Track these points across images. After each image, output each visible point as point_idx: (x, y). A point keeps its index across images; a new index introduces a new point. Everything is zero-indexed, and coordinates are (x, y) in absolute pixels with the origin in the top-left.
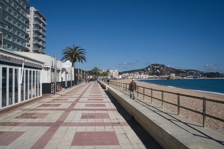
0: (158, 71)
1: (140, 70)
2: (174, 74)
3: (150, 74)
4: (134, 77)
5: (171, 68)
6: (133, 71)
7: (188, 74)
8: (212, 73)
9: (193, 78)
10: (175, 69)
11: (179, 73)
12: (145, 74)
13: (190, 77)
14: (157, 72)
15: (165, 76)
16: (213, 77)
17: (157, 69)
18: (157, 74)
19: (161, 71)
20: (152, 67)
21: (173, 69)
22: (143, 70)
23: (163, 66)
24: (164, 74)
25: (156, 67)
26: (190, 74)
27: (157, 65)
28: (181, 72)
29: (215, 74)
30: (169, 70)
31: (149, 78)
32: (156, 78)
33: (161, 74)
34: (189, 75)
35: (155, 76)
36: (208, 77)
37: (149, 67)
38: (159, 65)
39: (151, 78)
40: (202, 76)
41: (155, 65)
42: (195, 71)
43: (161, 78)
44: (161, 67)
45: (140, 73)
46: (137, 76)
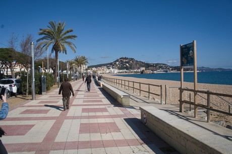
0: (127, 65)
1: (108, 64)
2: (144, 68)
3: (119, 69)
4: (104, 72)
5: (140, 62)
6: (100, 66)
9: (164, 71)
10: (144, 63)
11: (149, 67)
12: (113, 68)
13: (160, 71)
15: (135, 71)
17: (126, 62)
18: (127, 68)
19: (131, 65)
20: (121, 61)
21: (143, 63)
22: (111, 64)
23: (132, 59)
24: (134, 69)
25: (124, 61)
26: (161, 67)
27: (126, 58)
28: (151, 66)
30: (138, 64)
31: (119, 72)
32: (126, 72)
33: (131, 68)
34: (159, 69)
35: (125, 70)
36: (178, 71)
37: (117, 61)
38: (128, 58)
39: (121, 72)
40: (172, 70)
41: (124, 59)
42: (163, 64)
43: (131, 72)
44: (130, 60)
45: (107, 67)
46: (108, 71)
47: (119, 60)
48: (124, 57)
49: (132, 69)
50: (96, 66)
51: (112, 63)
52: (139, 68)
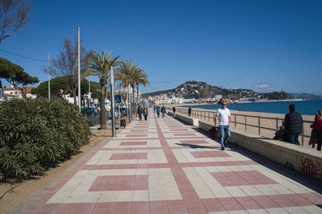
0: (197, 91)
1: (168, 91)
2: (221, 96)
3: (185, 97)
4: (164, 102)
5: (215, 87)
6: (158, 93)
8: (275, 93)
9: (250, 100)
10: (221, 89)
11: (227, 94)
12: (176, 96)
13: (244, 100)
14: (195, 93)
15: (208, 100)
16: (277, 99)
17: (195, 88)
18: (196, 96)
19: (202, 92)
20: (187, 86)
21: (218, 89)
22: (173, 91)
23: (203, 84)
24: (206, 97)
25: (192, 86)
26: (244, 94)
27: (194, 83)
28: (231, 93)
29: (280, 94)
31: (186, 103)
32: (195, 102)
33: (202, 96)
34: (242, 97)
35: (194, 99)
36: (270, 99)
37: (182, 86)
38: (197, 83)
39: (188, 103)
40: (261, 98)
41: (191, 83)
42: (248, 90)
43: (203, 102)
44: (201, 85)
45: (168, 95)
46: (170, 101)
48: (192, 81)
50: (153, 95)
52: (213, 97)
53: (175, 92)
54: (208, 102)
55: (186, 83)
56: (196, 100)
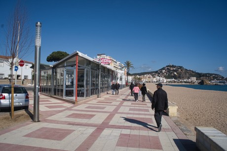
0: (175, 73)
2: (195, 78)
3: (166, 77)
4: (150, 80)
5: (190, 71)
6: (144, 74)
7: (212, 78)
9: (220, 82)
10: (195, 72)
11: (200, 77)
12: (159, 76)
13: (214, 82)
15: (185, 80)
17: (174, 71)
18: (175, 77)
19: (179, 74)
20: (168, 69)
21: (193, 72)
23: (181, 67)
24: (183, 78)
25: (172, 69)
26: (214, 78)
27: (173, 66)
30: (188, 72)
32: (175, 82)
33: (180, 77)
34: (213, 80)
35: (174, 79)
37: (163, 69)
38: (175, 66)
39: (169, 82)
41: (171, 67)
43: (181, 82)
44: (179, 68)
45: (152, 75)
46: (155, 80)
47: (166, 68)
48: (171, 65)
49: (181, 79)
50: (140, 74)
51: (157, 71)
52: (189, 78)
53: (158, 73)
54: (185, 82)
55: (167, 66)
56: (176, 80)
